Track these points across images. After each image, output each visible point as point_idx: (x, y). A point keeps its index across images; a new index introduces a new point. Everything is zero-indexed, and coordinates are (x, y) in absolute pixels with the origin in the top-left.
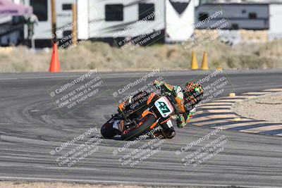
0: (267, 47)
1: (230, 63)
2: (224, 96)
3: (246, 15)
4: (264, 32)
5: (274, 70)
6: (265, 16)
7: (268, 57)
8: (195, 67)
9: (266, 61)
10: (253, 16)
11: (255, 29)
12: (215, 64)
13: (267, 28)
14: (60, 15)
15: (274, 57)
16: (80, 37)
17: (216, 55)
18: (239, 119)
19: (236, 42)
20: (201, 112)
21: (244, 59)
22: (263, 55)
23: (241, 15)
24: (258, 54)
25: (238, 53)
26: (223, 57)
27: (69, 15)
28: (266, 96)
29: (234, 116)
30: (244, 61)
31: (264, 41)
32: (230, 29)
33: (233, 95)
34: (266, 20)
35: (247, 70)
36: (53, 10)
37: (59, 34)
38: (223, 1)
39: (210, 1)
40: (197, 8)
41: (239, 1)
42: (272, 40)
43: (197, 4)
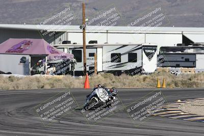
0: (195, 76)
1: (176, 84)
2: (175, 101)
3: (184, 60)
5: (199, 88)
6: (194, 60)
7: (196, 81)
8: (159, 86)
9: (195, 83)
10: (187, 60)
11: (188, 67)
12: (169, 85)
13: (195, 67)
14: (88, 59)
15: (199, 81)
16: (98, 70)
17: (169, 80)
18: (183, 113)
19: (178, 73)
20: (163, 109)
22: (194, 80)
23: (181, 60)
24: (190, 80)
25: (180, 79)
26: (173, 81)
27: (93, 59)
28: (196, 102)
29: (180, 112)
30: (183, 83)
31: (193, 73)
32: (175, 67)
33: (179, 101)
34: (194, 62)
35: (186, 88)
36: (84, 56)
37: (88, 69)
38: (172, 52)
39: (165, 52)
40: (158, 56)
41: (180, 52)
42: (197, 72)
43: (158, 54)
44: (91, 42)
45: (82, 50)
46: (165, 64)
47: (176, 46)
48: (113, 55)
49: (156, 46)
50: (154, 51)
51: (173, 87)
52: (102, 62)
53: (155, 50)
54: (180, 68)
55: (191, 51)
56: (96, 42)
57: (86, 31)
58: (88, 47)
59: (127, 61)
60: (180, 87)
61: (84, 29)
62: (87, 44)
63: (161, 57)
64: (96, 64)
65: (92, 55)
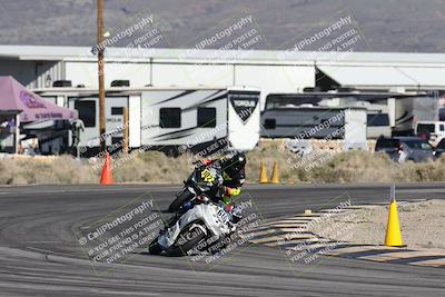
0: (343, 158)
1: (301, 176)
2: (299, 213)
3: (318, 122)
4: (339, 141)
6: (341, 123)
7: (345, 169)
8: (265, 180)
9: (343, 174)
12: (285, 176)
13: (343, 138)
14: (110, 120)
15: (351, 169)
16: (131, 145)
17: (287, 166)
18: (316, 240)
19: (307, 151)
20: (273, 231)
21: (318, 172)
22: (341, 167)
24: (333, 166)
25: (311, 165)
27: (119, 120)
30: (317, 173)
31: (339, 151)
33: (309, 212)
34: (341, 126)
35: (323, 184)
36: (101, 114)
37: (108, 142)
38: (292, 106)
39: (277, 106)
40: (262, 113)
41: (311, 106)
42: (347, 150)
43: (263, 109)
44: (116, 83)
45: (97, 100)
46: (277, 131)
47: (301, 92)
48: (163, 112)
49: (259, 93)
50: (253, 104)
51: (294, 181)
52: (141, 126)
53: (256, 101)
54: (310, 141)
55: (334, 103)
56: (126, 83)
57: (105, 59)
58: (109, 94)
59: (195, 125)
60: (310, 183)
61: (101, 55)
62: (107, 86)
63: (269, 116)
64: (126, 131)
65: (117, 111)
